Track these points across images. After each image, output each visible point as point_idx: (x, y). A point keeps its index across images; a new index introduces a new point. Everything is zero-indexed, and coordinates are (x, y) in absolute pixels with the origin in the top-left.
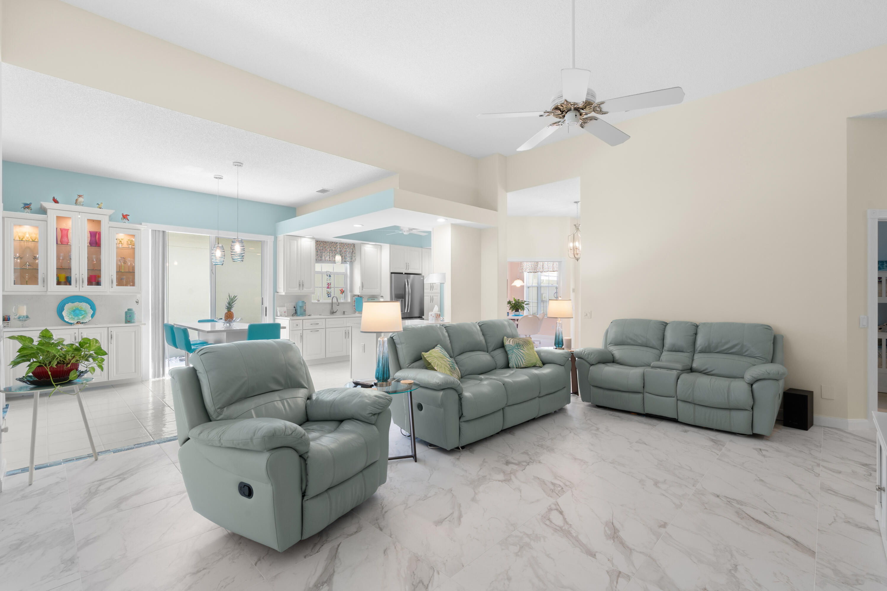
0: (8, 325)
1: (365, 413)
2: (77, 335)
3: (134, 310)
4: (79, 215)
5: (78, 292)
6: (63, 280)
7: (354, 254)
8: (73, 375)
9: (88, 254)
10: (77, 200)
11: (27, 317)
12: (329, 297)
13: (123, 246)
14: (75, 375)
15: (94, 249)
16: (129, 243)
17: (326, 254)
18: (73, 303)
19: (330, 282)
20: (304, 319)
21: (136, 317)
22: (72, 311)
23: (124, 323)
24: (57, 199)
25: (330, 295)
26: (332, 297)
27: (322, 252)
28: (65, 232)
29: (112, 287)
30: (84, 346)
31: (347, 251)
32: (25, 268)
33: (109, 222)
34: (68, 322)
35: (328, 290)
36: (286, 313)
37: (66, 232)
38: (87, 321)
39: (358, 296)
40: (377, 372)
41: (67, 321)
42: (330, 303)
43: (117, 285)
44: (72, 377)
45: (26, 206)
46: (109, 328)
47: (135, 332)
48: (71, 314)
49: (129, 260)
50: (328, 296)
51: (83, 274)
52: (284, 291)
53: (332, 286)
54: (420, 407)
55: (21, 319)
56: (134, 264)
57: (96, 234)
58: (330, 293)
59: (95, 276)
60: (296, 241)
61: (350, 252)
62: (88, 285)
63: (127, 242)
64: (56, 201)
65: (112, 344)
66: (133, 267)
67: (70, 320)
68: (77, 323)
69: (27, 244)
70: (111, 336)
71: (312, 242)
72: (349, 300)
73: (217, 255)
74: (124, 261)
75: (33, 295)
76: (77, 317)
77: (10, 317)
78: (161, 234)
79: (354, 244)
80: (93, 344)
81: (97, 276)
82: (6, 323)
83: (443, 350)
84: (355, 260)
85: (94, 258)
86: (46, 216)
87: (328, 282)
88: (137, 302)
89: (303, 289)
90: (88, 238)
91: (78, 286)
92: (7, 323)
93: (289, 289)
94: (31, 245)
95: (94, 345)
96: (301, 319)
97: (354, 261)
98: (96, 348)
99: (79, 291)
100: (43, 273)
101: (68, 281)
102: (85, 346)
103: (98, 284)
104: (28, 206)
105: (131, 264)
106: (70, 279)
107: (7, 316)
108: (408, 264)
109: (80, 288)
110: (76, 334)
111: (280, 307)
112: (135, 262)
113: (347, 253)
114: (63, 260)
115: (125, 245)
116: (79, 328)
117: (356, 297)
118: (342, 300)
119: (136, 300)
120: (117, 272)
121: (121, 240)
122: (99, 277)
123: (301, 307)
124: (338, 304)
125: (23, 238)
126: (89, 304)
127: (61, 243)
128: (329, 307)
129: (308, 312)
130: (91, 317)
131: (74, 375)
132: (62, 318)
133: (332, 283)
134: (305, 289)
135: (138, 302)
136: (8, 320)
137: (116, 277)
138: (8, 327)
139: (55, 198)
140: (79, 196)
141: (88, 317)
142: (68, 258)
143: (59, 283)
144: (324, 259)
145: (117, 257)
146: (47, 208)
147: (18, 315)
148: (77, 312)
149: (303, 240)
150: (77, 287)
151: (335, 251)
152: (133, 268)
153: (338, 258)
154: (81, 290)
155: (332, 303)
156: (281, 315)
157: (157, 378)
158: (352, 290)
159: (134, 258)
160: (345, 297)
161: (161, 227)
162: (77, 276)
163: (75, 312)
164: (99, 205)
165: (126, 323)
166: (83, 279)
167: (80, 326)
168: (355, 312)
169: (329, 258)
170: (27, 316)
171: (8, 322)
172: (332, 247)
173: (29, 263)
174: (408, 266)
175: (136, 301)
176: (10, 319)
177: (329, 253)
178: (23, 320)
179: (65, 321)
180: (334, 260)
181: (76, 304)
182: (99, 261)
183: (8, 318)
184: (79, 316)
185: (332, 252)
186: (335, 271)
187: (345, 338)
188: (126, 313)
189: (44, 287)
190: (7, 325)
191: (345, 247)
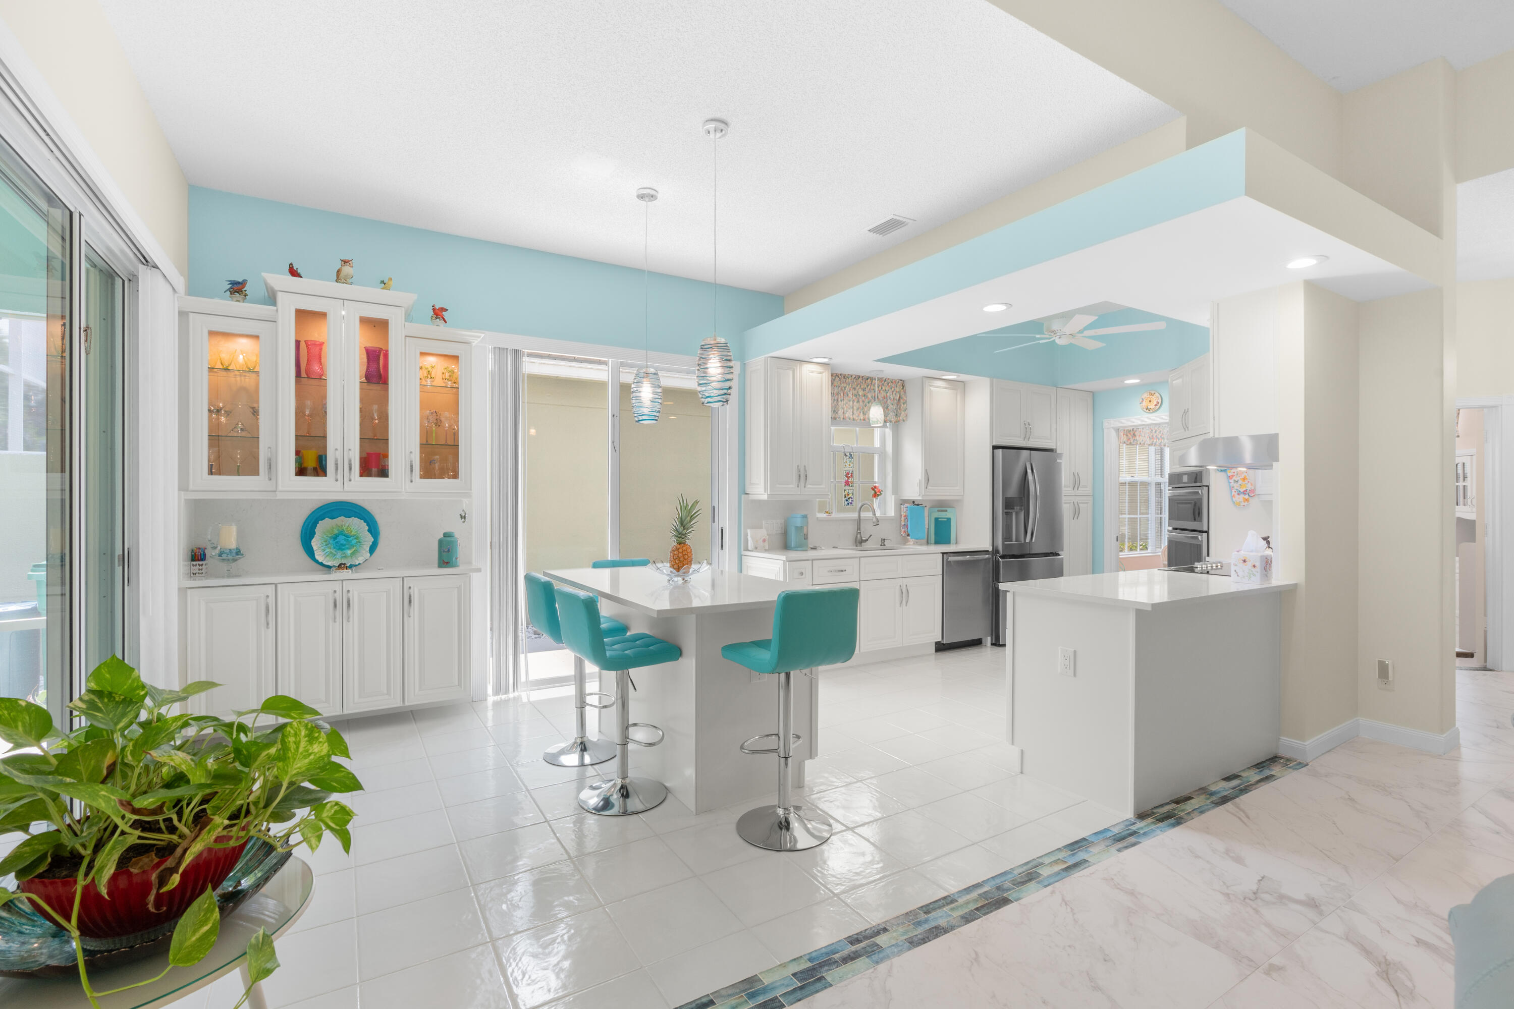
0: (200, 572)
2: (338, 596)
3: (456, 535)
4: (344, 310)
5: (340, 492)
6: (311, 463)
7: (904, 404)
8: (195, 932)
9: (361, 400)
10: (339, 272)
11: (238, 552)
12: (848, 504)
13: (434, 384)
14: (205, 928)
15: (376, 388)
16: (447, 376)
17: (846, 403)
18: (332, 518)
19: (851, 469)
20: (815, 560)
21: (461, 552)
22: (331, 538)
23: (437, 566)
24: (299, 271)
25: (850, 501)
26: (856, 504)
27: (838, 400)
28: (315, 351)
29: (412, 481)
30: (256, 760)
31: (888, 398)
32: (235, 434)
33: (406, 323)
34: (321, 564)
35: (847, 488)
36: (767, 542)
37: (318, 348)
38: (361, 562)
39: (914, 502)
41: (320, 561)
42: (855, 520)
43: (421, 477)
44: (187, 943)
45: (235, 287)
46: (406, 579)
47: (459, 588)
48: (329, 545)
49: (446, 415)
50: (846, 503)
51: (350, 450)
52: (765, 492)
53: (855, 478)
55: (224, 556)
56: (458, 427)
57: (380, 355)
58: (850, 495)
59: (378, 455)
60: (791, 372)
61: (894, 399)
62: (361, 476)
63: (443, 373)
64: (293, 272)
65: (412, 617)
66: (454, 434)
67: (328, 558)
68: (339, 566)
69: (241, 380)
70: (410, 597)
71: (824, 374)
72: (891, 512)
73: (642, 394)
74: (437, 420)
75: (255, 500)
76: (341, 552)
77: (206, 551)
78: (510, 358)
79: (903, 381)
80: (297, 744)
81: (381, 456)
82: (196, 565)
84: (907, 419)
85: (374, 411)
86: (274, 308)
87: (847, 470)
88: (463, 517)
89: (805, 487)
90: (361, 364)
91: (340, 477)
92: (199, 565)
93: (778, 486)
94: (249, 381)
95: (301, 750)
96: (808, 560)
97: (904, 420)
98: (310, 763)
99: (342, 490)
100: (270, 448)
101: (320, 469)
102: (264, 753)
103: (383, 473)
104: (239, 286)
105: (450, 426)
106: (324, 463)
107: (199, 549)
108: (1029, 424)
109: (345, 483)
110: (336, 595)
111: (752, 528)
112: (458, 422)
113: (889, 401)
114: (310, 415)
115: (439, 382)
116: (342, 580)
117: (907, 505)
118: (878, 513)
119: (461, 512)
120: (422, 445)
121: (430, 369)
122: (386, 456)
123: (797, 527)
124: (877, 523)
125: (229, 365)
126: (365, 522)
127: (306, 376)
128: (851, 529)
129: (811, 542)
130: (370, 553)
131: (202, 926)
132: (310, 552)
133: (854, 473)
134: (809, 486)
135: (465, 517)
136: (201, 560)
137: (420, 457)
138: (200, 575)
139: (293, 267)
140: (343, 262)
141: (364, 552)
142: (321, 413)
143: (301, 471)
144: (842, 417)
145: (421, 409)
146: (276, 288)
147: (219, 548)
148: (341, 539)
149: (807, 368)
150: (339, 479)
151: (863, 398)
152: (456, 436)
153: (876, 413)
154: (346, 489)
155: (860, 520)
156: (756, 548)
157: (504, 694)
158: (896, 489)
159: (457, 413)
160: (883, 505)
161: (512, 341)
162: (339, 454)
163: (340, 540)
164: (385, 284)
165: (440, 566)
166: (350, 461)
167: (345, 574)
168: (905, 542)
169: (851, 413)
170: (237, 549)
171: (201, 563)
172: (857, 388)
173: (242, 424)
174: (1028, 430)
175: (460, 515)
176: (205, 555)
177: (851, 402)
178: (229, 560)
179: (317, 562)
180: (862, 418)
181: (341, 520)
182: (384, 417)
183: (201, 554)
184: (344, 549)
185: (858, 399)
186: (861, 445)
187: (901, 604)
188: (441, 542)
189: (270, 480)
190: (199, 570)
191: (884, 388)
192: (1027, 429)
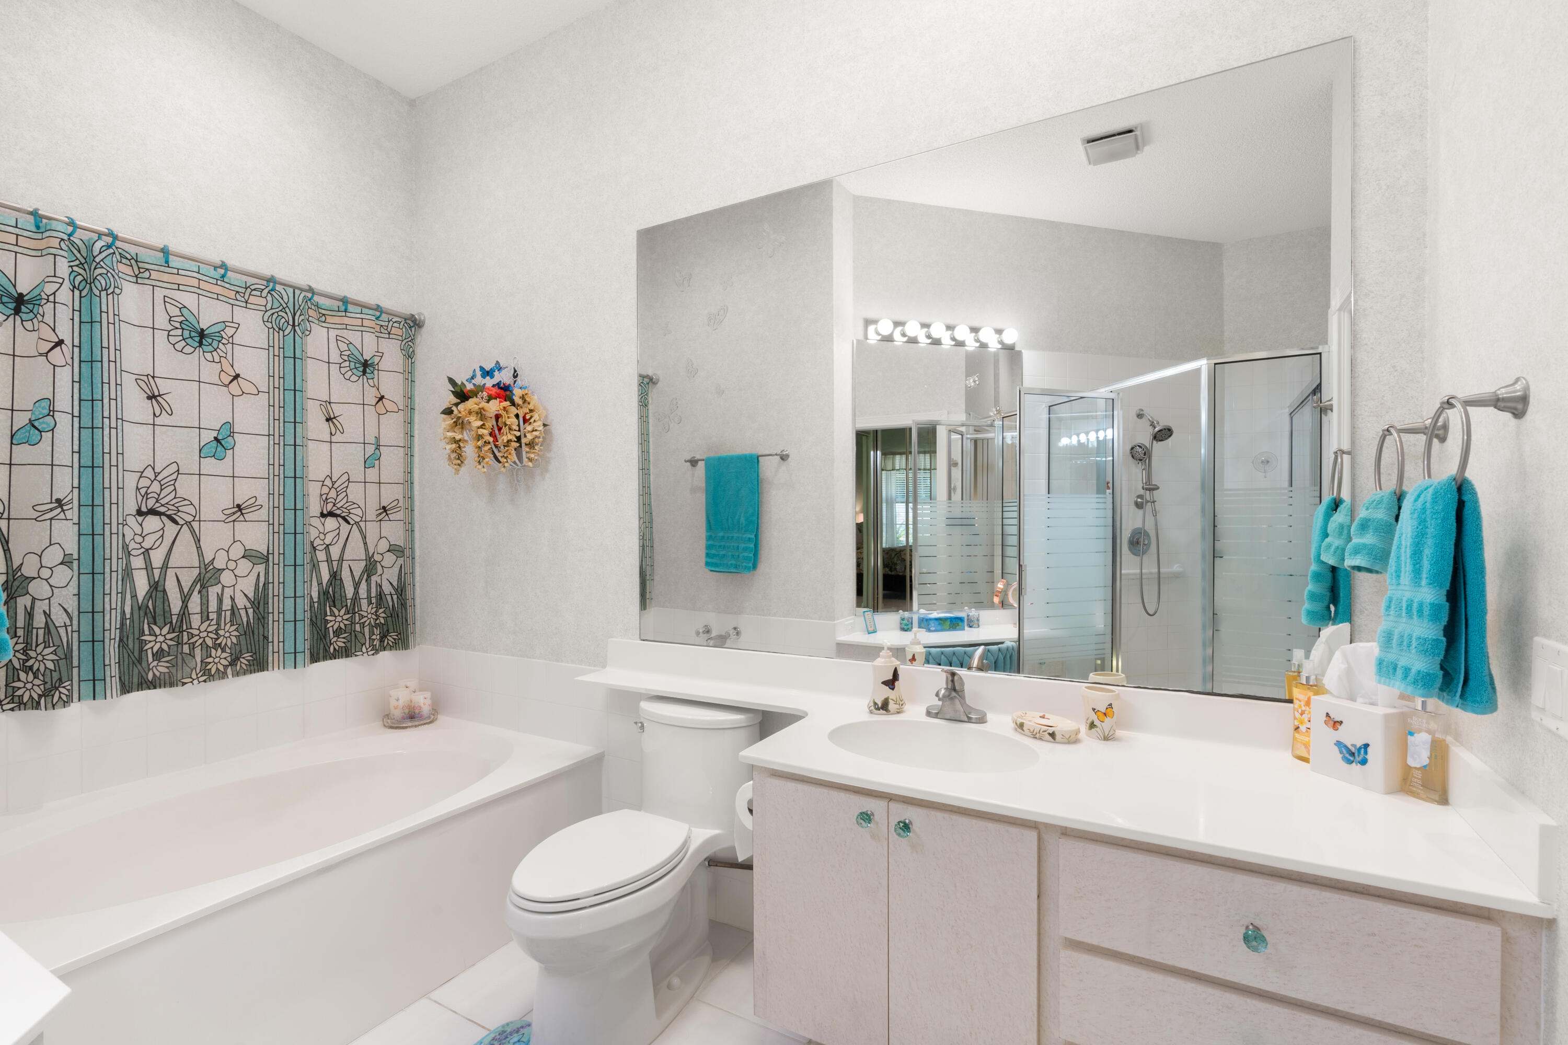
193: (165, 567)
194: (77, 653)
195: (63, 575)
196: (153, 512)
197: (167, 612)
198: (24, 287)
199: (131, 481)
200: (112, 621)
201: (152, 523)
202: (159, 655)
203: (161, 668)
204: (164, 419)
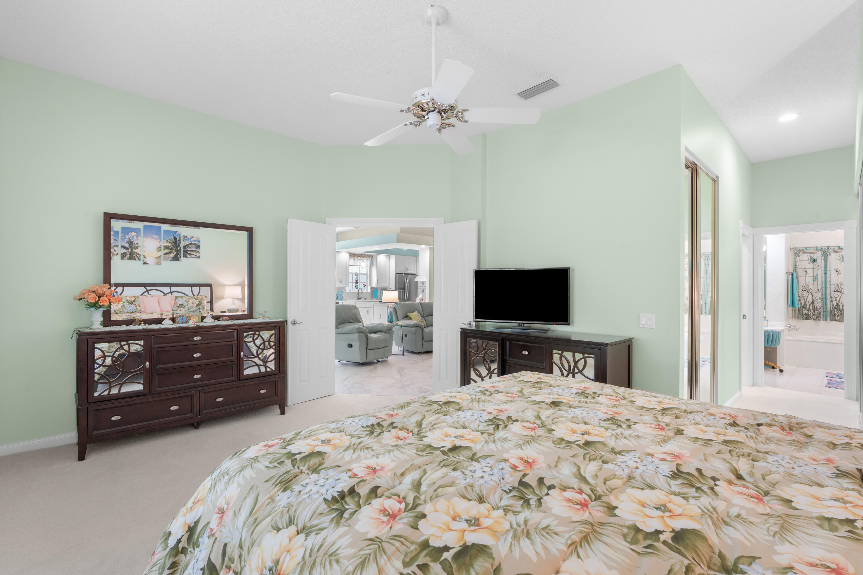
1: (385, 329)
7: (373, 261)
26: (358, 288)
35: (356, 284)
39: (374, 288)
40: (388, 318)
42: (357, 293)
50: (356, 288)
53: (358, 282)
54: (406, 336)
58: (357, 286)
60: (338, 254)
71: (347, 255)
72: (369, 291)
79: (373, 255)
83: (418, 313)
84: (373, 265)
87: (356, 279)
89: (342, 284)
108: (407, 267)
117: (372, 289)
118: (364, 291)
123: (340, 295)
124: (363, 293)
128: (357, 295)
129: (344, 298)
133: (358, 280)
149: (343, 254)
155: (359, 293)
158: (370, 284)
160: (367, 289)
168: (373, 299)
172: (359, 257)
185: (359, 260)
186: (360, 272)
191: (367, 258)
192: (406, 269)
193: (839, 301)
194: (822, 313)
195: (819, 301)
196: (837, 291)
197: (839, 309)
198: (815, 258)
199: (832, 286)
200: (828, 309)
201: (837, 293)
202: (838, 316)
203: (838, 318)
204: (839, 275)
